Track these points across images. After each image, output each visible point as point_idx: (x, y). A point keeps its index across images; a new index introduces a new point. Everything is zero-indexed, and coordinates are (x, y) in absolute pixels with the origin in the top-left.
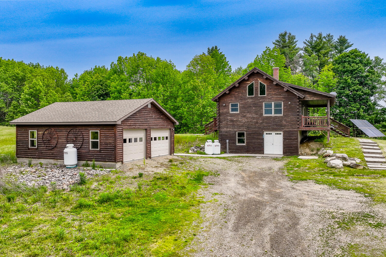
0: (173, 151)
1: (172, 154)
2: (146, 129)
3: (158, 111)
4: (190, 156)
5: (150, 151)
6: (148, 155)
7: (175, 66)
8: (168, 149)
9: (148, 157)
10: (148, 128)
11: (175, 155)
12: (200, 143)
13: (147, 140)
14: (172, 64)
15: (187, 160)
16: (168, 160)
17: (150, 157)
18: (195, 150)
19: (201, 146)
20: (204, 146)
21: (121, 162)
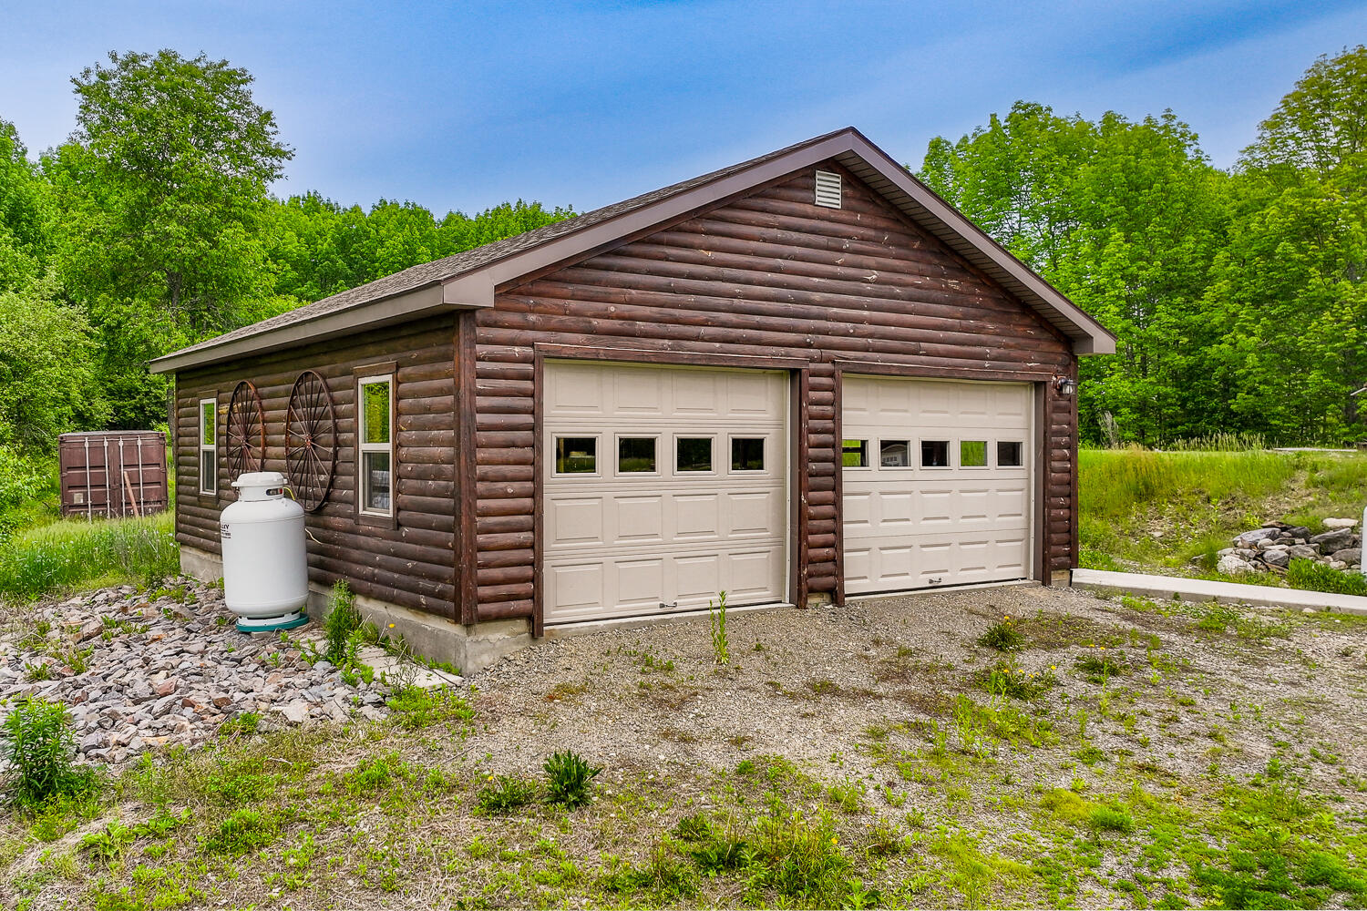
0: (1069, 555)
1: (1056, 577)
2: (795, 374)
3: (915, 237)
4: (1215, 599)
5: (837, 545)
6: (810, 575)
7: (1194, 138)
8: (1020, 535)
9: (812, 591)
10: (812, 366)
11: (1081, 586)
12: (1325, 505)
13: (801, 459)
14: (1179, 130)
15: (1173, 637)
16: (983, 628)
17: (835, 595)
18: (1277, 551)
19: (1330, 522)
20: (1352, 522)
21: (521, 626)
